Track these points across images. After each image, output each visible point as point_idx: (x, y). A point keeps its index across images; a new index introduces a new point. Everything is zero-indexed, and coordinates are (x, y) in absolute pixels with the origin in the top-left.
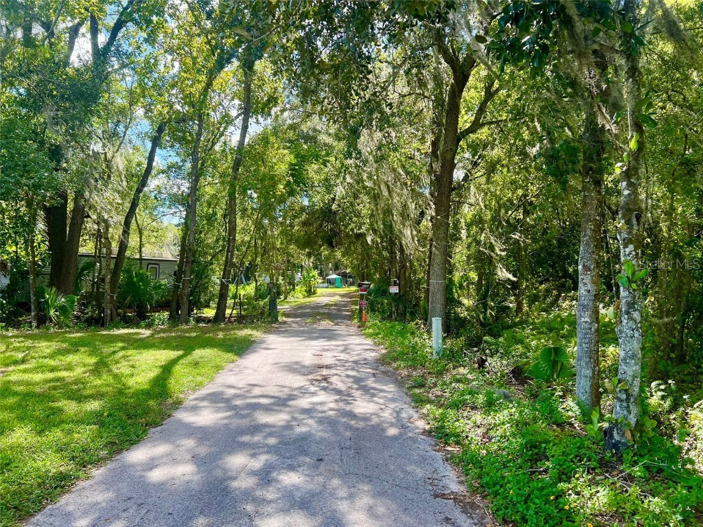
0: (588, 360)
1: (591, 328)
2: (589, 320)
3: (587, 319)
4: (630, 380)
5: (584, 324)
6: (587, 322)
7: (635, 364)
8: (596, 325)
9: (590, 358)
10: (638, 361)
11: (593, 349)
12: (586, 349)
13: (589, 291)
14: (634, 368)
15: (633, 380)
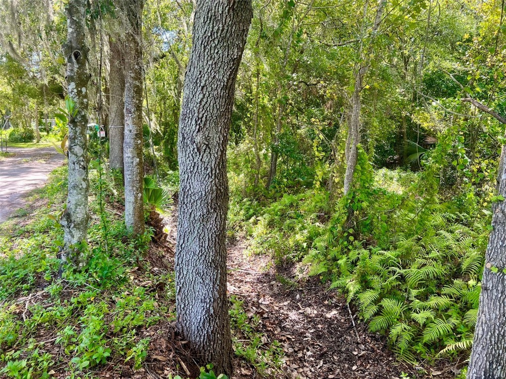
0: (131, 188)
1: (132, 162)
2: (131, 156)
3: (130, 155)
4: (73, 208)
5: (127, 158)
6: (129, 157)
7: (78, 194)
8: (138, 159)
9: (133, 187)
10: (80, 191)
11: (135, 179)
12: (129, 180)
13: (130, 131)
14: (77, 198)
15: (76, 208)
